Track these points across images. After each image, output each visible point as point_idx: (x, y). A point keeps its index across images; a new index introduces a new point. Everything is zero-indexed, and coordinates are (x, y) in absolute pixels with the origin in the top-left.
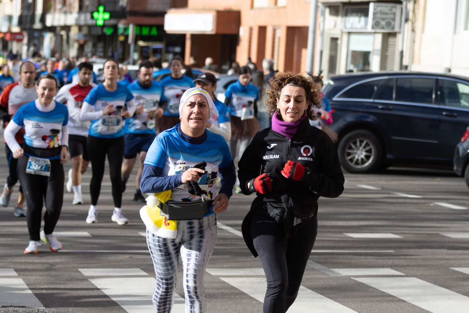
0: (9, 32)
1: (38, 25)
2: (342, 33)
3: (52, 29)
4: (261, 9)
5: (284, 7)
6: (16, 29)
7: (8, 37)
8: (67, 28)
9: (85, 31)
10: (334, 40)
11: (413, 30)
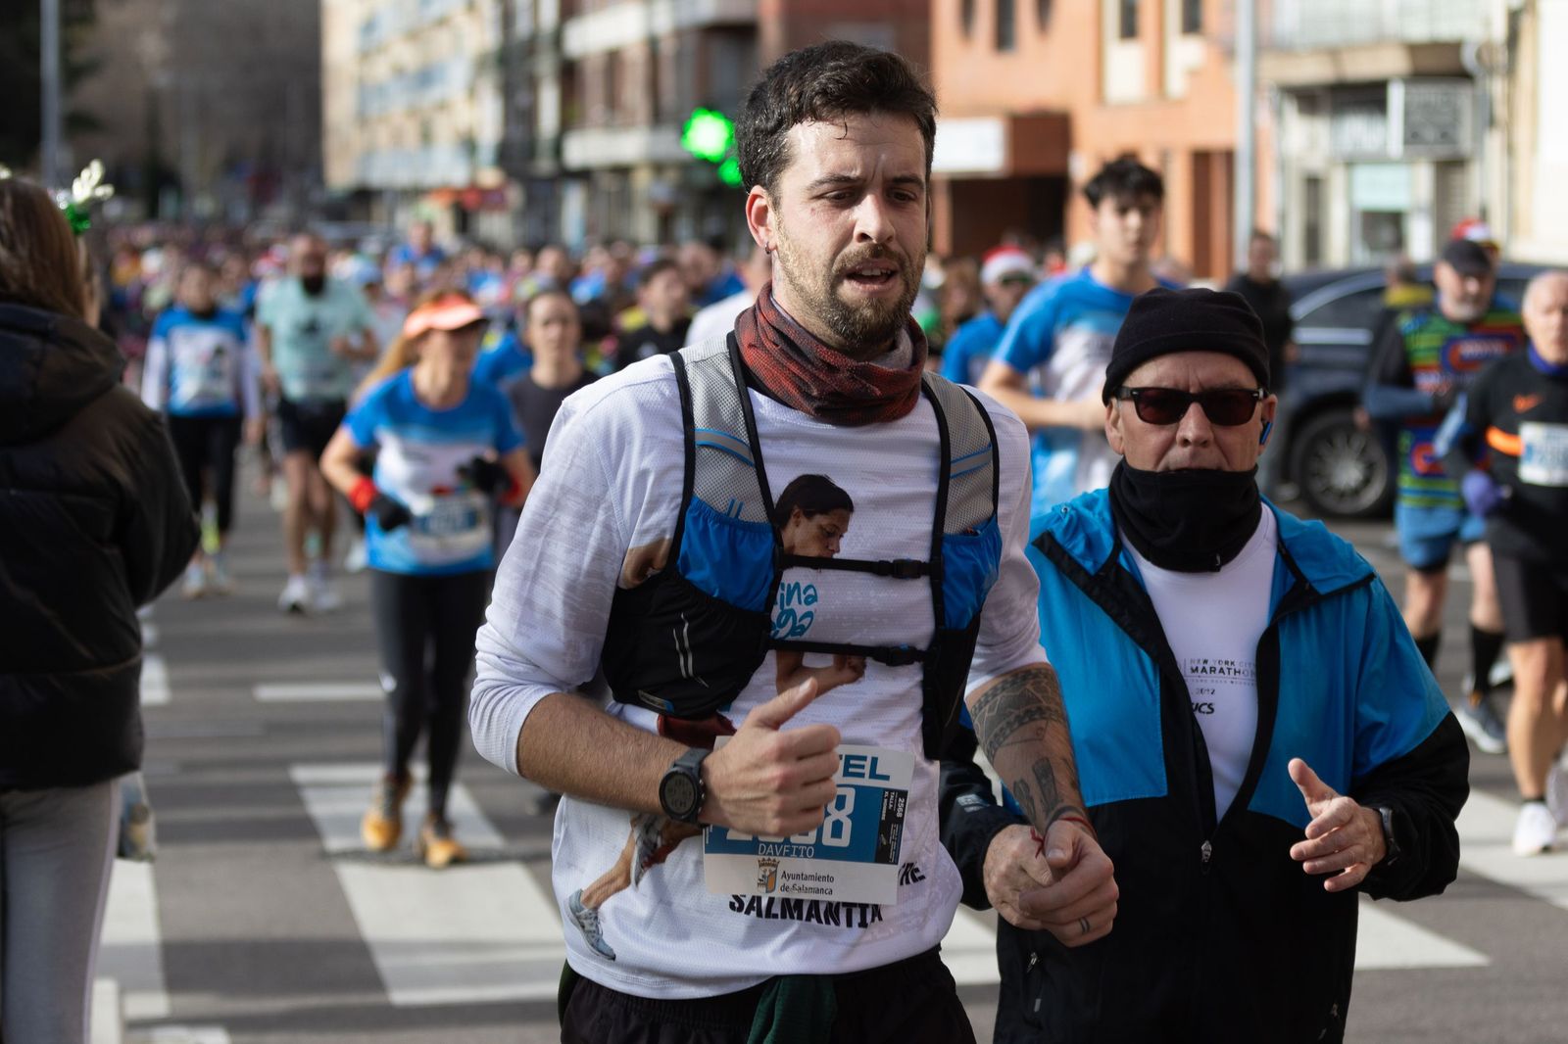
0: (474, 188)
1: (544, 165)
2: (1332, 161)
3: (584, 175)
4: (1124, 107)
5: (1180, 103)
6: (490, 177)
7: (471, 200)
8: (622, 171)
9: (671, 176)
10: (1314, 185)
11: (1510, 149)
